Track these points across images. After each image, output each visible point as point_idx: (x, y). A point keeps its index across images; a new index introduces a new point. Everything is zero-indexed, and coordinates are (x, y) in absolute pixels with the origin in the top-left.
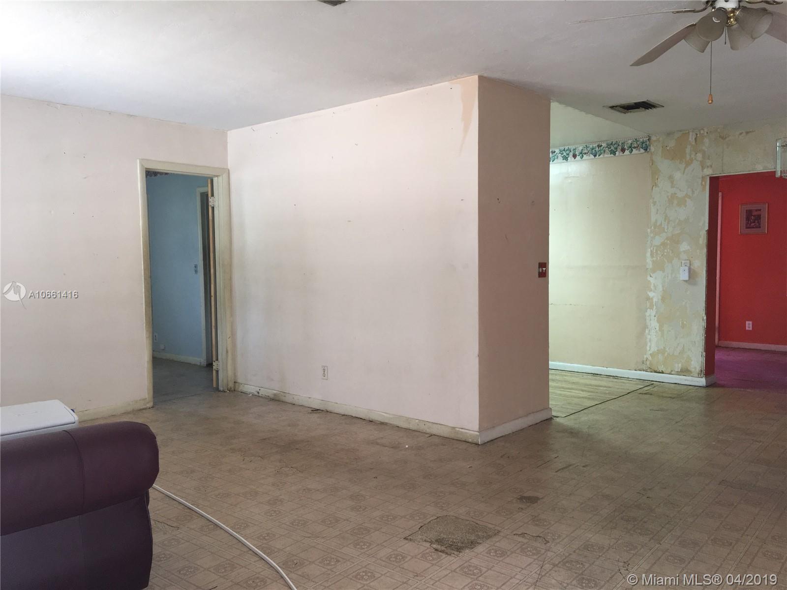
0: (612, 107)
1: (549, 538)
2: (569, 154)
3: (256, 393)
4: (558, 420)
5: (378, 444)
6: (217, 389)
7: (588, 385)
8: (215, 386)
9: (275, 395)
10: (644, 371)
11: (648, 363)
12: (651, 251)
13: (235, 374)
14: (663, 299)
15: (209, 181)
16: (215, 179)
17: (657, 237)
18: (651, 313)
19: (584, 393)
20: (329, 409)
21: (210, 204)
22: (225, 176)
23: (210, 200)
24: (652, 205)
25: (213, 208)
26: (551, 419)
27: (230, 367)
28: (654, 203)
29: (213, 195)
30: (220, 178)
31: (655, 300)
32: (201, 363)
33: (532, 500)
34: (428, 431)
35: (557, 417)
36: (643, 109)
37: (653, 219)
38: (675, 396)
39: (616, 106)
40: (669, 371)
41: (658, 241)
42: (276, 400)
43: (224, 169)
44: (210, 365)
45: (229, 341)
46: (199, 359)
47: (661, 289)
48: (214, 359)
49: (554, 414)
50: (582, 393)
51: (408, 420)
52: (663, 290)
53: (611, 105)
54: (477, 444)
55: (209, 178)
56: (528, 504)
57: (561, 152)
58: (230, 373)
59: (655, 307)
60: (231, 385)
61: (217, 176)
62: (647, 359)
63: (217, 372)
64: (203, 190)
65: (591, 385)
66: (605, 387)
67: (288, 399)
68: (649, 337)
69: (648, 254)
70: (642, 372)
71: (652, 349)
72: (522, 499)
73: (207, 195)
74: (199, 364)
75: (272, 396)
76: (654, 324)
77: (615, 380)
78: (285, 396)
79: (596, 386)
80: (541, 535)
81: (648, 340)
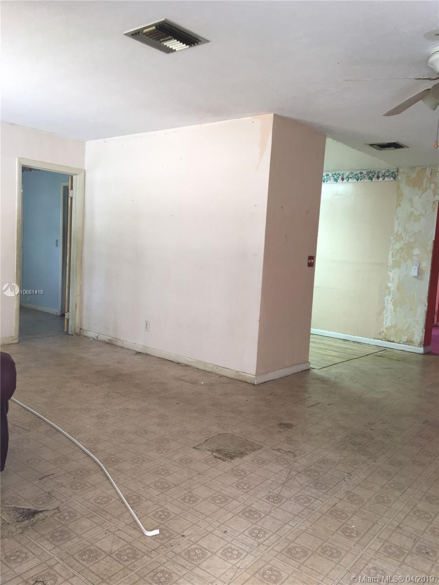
0: (371, 145)
1: (296, 453)
2: (338, 177)
3: (96, 338)
4: (314, 370)
5: (181, 380)
6: (67, 333)
7: (339, 347)
8: (65, 330)
9: (110, 340)
10: (380, 339)
11: (384, 334)
12: (392, 253)
13: (81, 322)
14: (398, 289)
15: (70, 178)
16: (74, 177)
17: (398, 243)
18: (388, 298)
19: (335, 353)
20: (148, 353)
21: (70, 195)
22: (82, 175)
23: (70, 192)
24: (396, 219)
25: (72, 198)
26: (309, 370)
27: (77, 318)
28: (398, 218)
29: (72, 189)
30: (78, 176)
31: (392, 289)
32: (56, 313)
33: (289, 426)
34: (219, 373)
35: (314, 369)
36: (394, 148)
37: (395, 230)
38: (400, 359)
39: (374, 145)
40: (398, 341)
41: (398, 246)
42: (110, 344)
43: (82, 169)
44: (63, 315)
45: (78, 298)
46: (55, 310)
47: (397, 281)
48: (66, 311)
49: (311, 366)
50: (333, 352)
51: (205, 364)
52: (398, 282)
53: (370, 143)
54: (254, 385)
55: (70, 175)
56: (285, 429)
57: (333, 175)
58: (77, 321)
59: (392, 294)
60: (78, 331)
61: (76, 175)
62: (383, 331)
63: (68, 320)
64: (65, 184)
65: (341, 347)
66: (351, 349)
67: (119, 343)
68: (386, 315)
69: (390, 255)
70: (379, 341)
71: (387, 325)
72: (281, 425)
73: (68, 188)
74: (55, 314)
75: (107, 341)
76: (390, 306)
77: (360, 345)
78: (117, 341)
79: (345, 348)
80: (291, 451)
81: (385, 318)
